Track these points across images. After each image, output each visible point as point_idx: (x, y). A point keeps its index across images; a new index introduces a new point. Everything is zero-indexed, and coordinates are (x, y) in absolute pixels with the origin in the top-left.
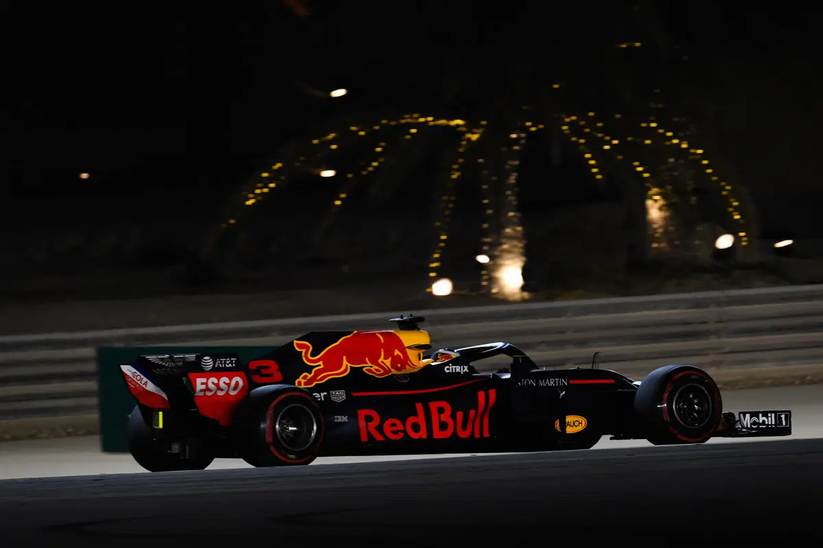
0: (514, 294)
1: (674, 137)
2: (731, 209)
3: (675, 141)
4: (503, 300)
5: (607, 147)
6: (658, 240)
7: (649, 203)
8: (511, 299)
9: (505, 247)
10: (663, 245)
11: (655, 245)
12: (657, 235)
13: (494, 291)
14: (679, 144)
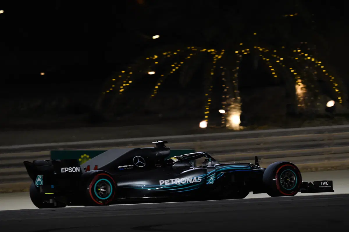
0: (236, 127)
1: (308, 56)
2: (334, 88)
3: (309, 58)
4: (232, 130)
5: (278, 61)
6: (301, 103)
7: (297, 86)
8: (235, 129)
9: (233, 106)
10: (303, 105)
11: (299, 105)
12: (300, 101)
13: (227, 126)
14: (311, 59)
